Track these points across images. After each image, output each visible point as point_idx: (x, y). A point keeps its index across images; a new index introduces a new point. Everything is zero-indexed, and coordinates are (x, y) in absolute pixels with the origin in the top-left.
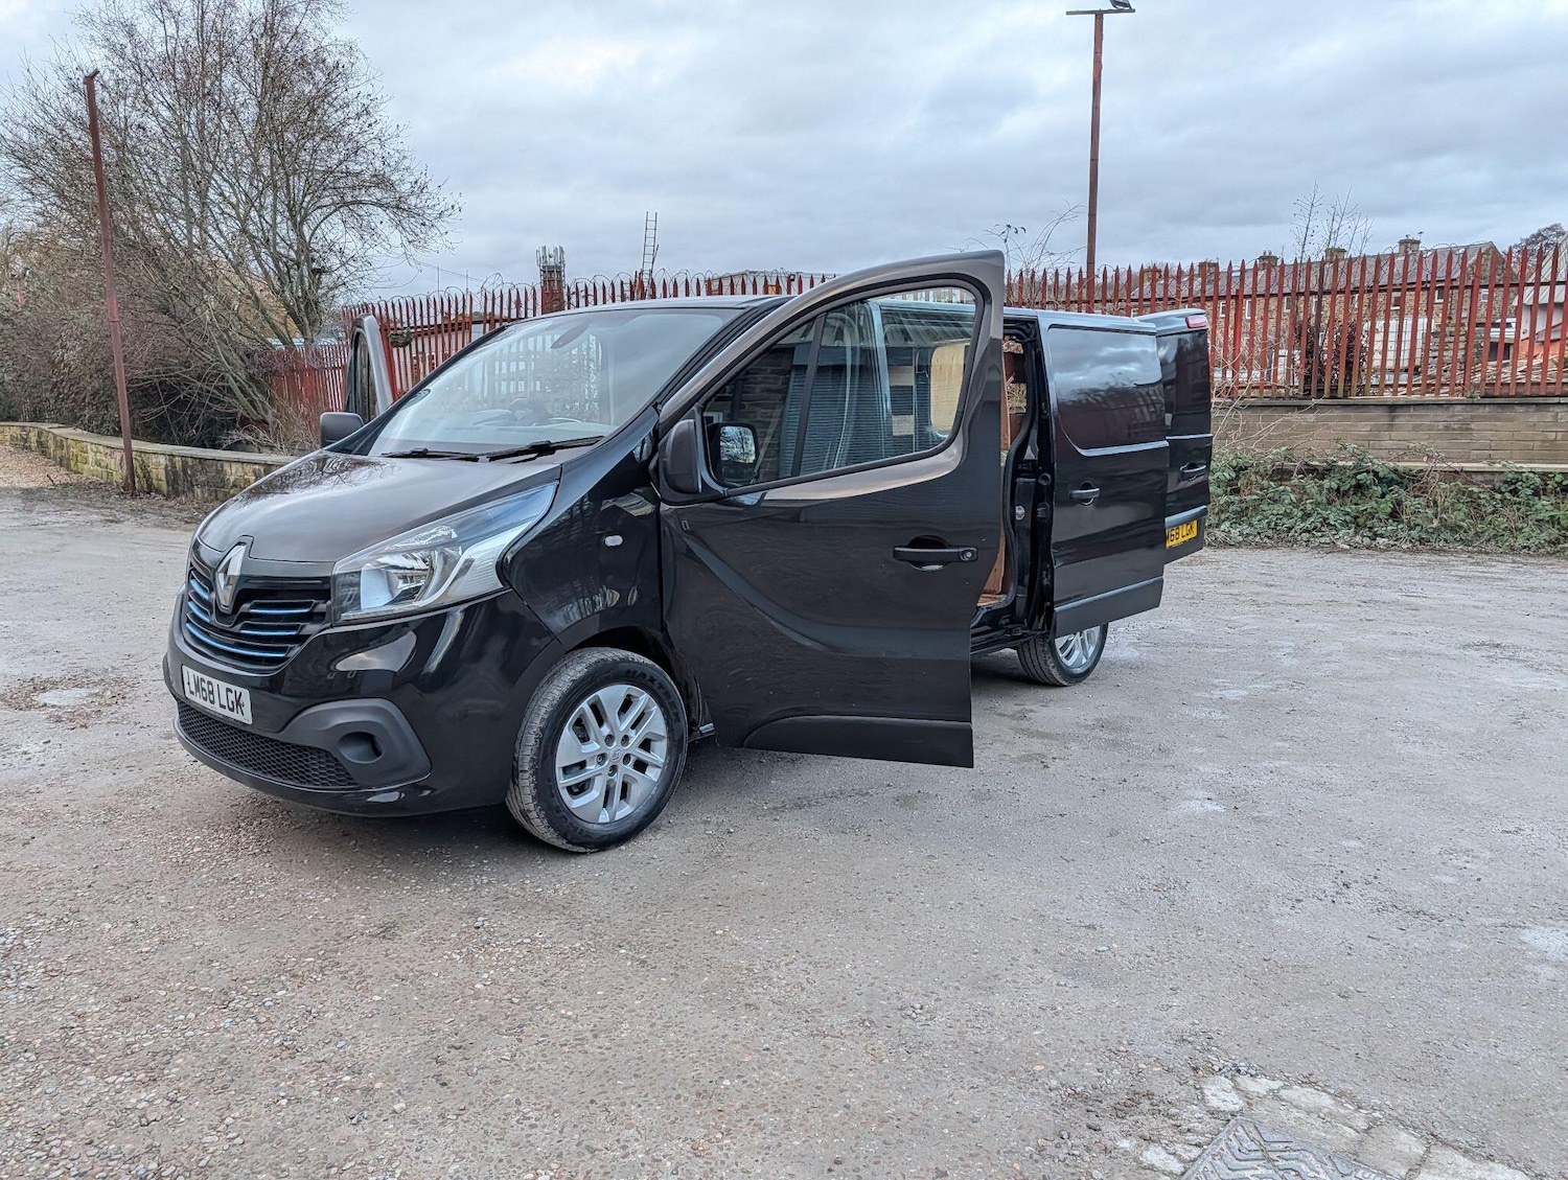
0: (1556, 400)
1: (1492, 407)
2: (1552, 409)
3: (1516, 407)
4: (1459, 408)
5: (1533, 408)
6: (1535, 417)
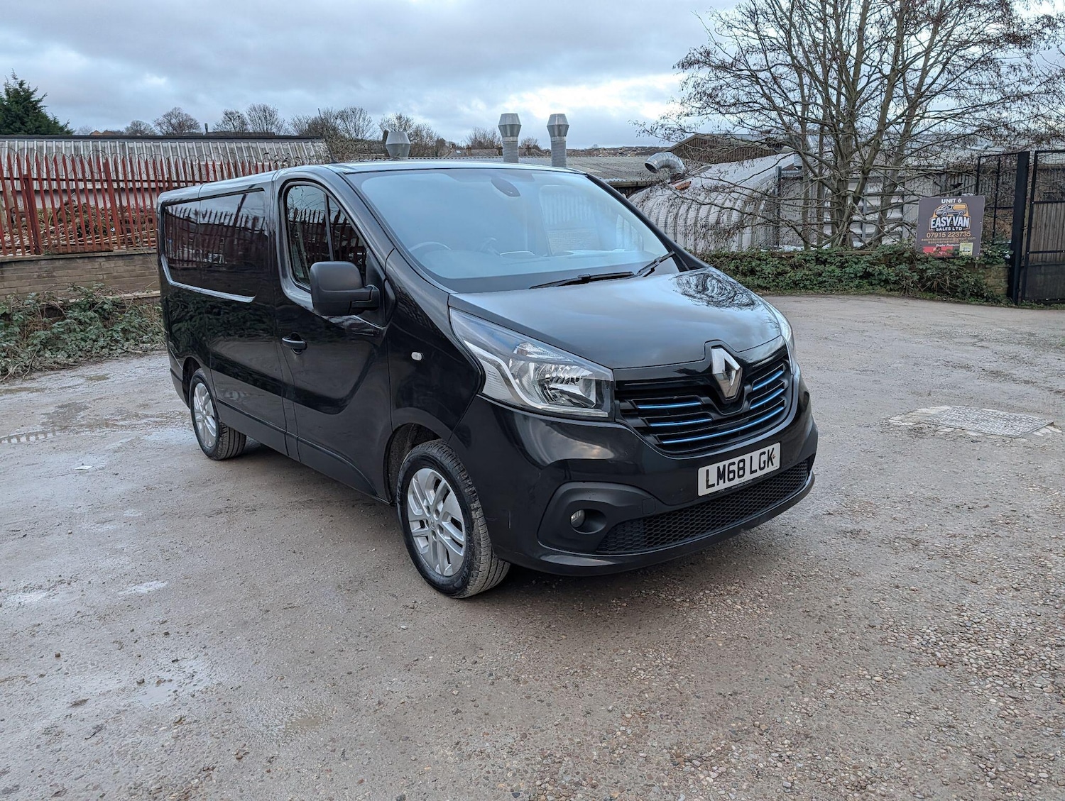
0: (100, 254)
1: (63, 261)
2: (97, 260)
3: (78, 260)
4: (43, 262)
5: (86, 260)
6: (89, 266)
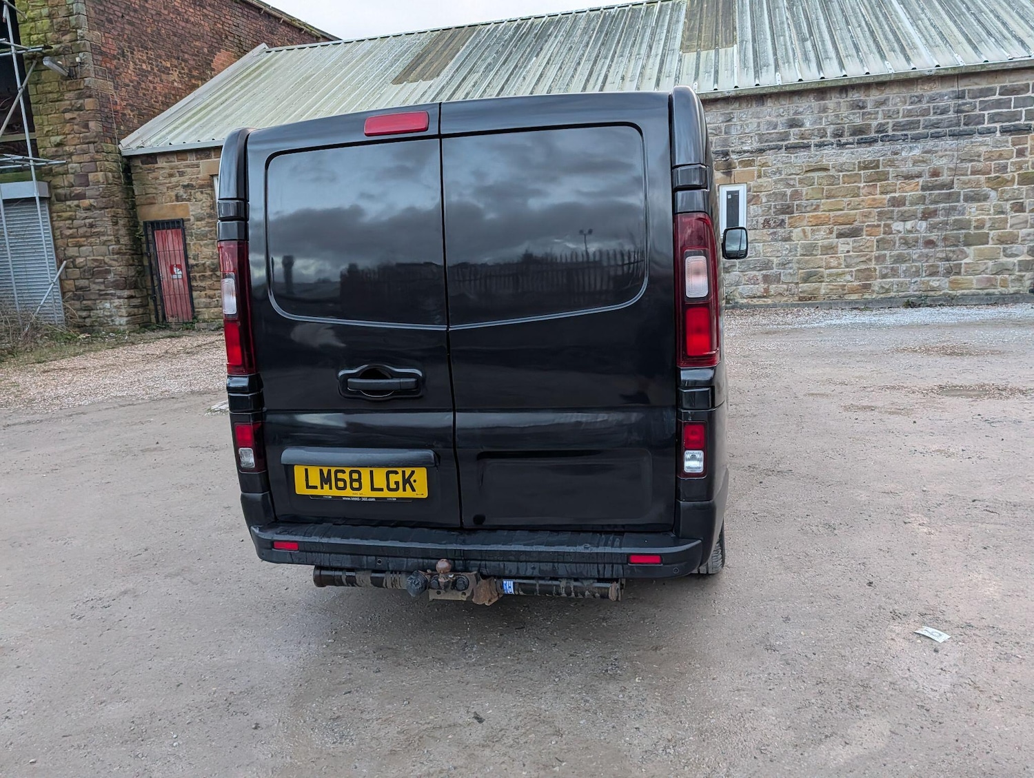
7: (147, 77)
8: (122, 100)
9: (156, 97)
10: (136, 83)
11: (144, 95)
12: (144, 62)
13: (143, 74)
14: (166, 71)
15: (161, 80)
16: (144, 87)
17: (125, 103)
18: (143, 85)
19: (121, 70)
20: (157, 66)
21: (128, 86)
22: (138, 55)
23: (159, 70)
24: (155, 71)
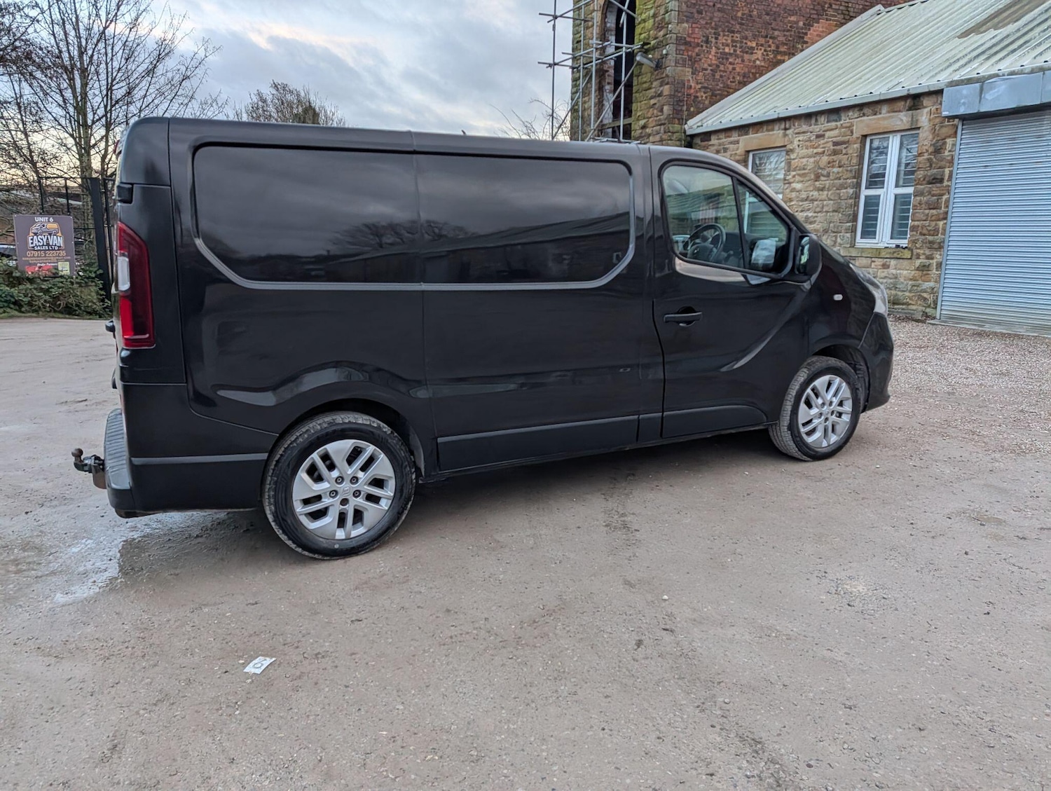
7: (727, 59)
8: (697, 83)
9: (734, 78)
10: (715, 66)
11: (721, 76)
12: (728, 45)
13: (724, 57)
14: (751, 51)
15: (743, 61)
16: (723, 69)
17: (700, 86)
18: (722, 68)
19: (702, 56)
20: (741, 47)
21: (706, 70)
22: (722, 40)
23: (742, 52)
24: (738, 52)
